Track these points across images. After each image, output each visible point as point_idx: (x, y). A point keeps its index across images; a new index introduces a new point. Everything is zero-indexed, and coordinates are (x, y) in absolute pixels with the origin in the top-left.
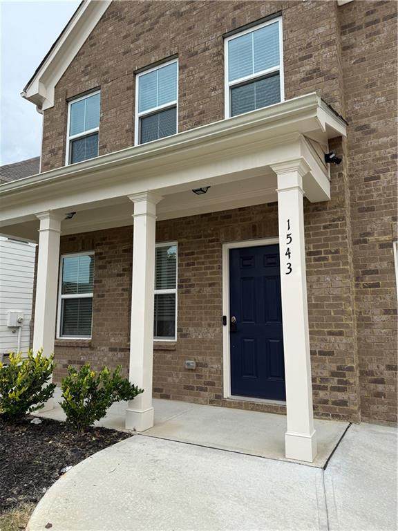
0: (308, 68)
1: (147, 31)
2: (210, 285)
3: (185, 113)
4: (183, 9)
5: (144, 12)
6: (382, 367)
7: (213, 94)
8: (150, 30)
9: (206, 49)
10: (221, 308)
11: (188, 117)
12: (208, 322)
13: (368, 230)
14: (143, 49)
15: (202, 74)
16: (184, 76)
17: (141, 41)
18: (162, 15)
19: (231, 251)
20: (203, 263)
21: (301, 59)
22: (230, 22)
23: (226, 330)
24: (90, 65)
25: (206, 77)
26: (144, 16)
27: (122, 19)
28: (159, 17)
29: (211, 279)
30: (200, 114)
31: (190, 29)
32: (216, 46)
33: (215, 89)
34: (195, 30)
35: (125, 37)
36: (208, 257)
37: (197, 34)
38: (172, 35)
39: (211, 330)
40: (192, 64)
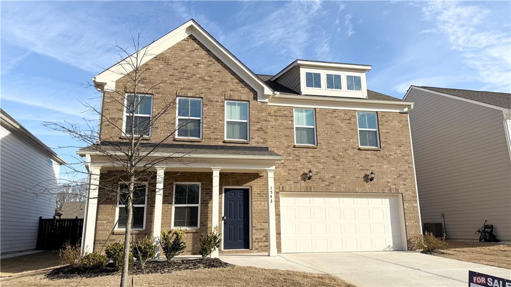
0: (259, 126)
1: (185, 79)
3: (206, 126)
4: (206, 78)
5: (183, 68)
7: (220, 122)
8: (187, 79)
9: (217, 102)
11: (208, 128)
14: (183, 86)
15: (215, 112)
16: (206, 109)
17: (181, 82)
18: (195, 75)
19: (225, 189)
21: (256, 122)
22: (229, 95)
23: (223, 222)
24: (146, 79)
25: (217, 114)
26: (184, 70)
27: (169, 65)
28: (193, 75)
30: (214, 129)
31: (209, 89)
32: (222, 102)
33: (220, 120)
34: (212, 90)
35: (171, 75)
37: (213, 93)
38: (200, 88)
40: (210, 106)
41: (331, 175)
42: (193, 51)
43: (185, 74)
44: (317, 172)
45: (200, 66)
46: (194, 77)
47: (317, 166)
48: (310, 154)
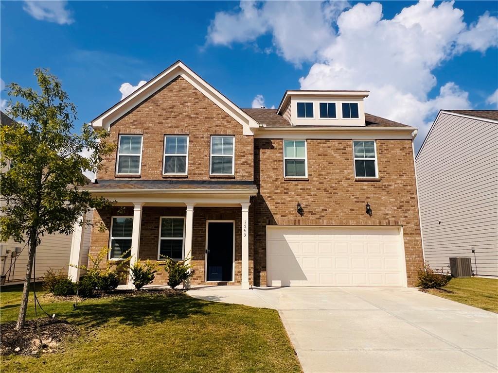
0: (244, 160)
2: (201, 237)
3: (192, 162)
4: (192, 116)
5: (171, 108)
6: (261, 267)
7: (205, 158)
8: (174, 118)
9: (203, 138)
10: (205, 246)
11: (193, 164)
12: (199, 252)
13: (259, 221)
14: (170, 125)
15: (200, 148)
16: (191, 145)
17: (168, 121)
18: (181, 114)
19: (209, 223)
20: (198, 227)
21: (241, 156)
22: (214, 131)
23: (206, 255)
24: (136, 121)
25: (202, 150)
26: (171, 110)
27: (158, 106)
28: (180, 114)
29: (202, 234)
30: (199, 164)
31: (195, 126)
32: (207, 138)
33: (206, 156)
34: (198, 127)
35: (159, 115)
36: (200, 225)
37: (198, 129)
38: (186, 125)
39: (201, 255)
40: (196, 142)
41: (322, 208)
42: (180, 91)
43: (173, 114)
44: (307, 205)
45: (186, 104)
46: (181, 115)
47: (307, 199)
48: (299, 187)
